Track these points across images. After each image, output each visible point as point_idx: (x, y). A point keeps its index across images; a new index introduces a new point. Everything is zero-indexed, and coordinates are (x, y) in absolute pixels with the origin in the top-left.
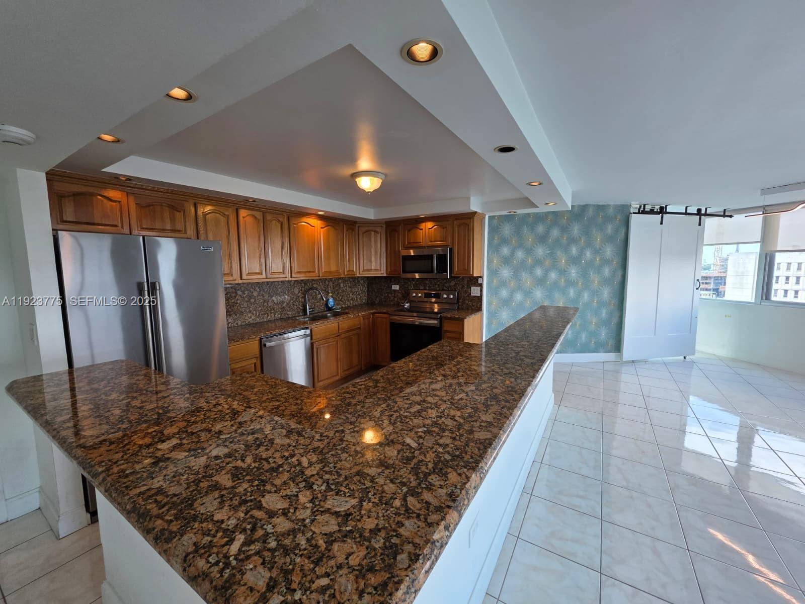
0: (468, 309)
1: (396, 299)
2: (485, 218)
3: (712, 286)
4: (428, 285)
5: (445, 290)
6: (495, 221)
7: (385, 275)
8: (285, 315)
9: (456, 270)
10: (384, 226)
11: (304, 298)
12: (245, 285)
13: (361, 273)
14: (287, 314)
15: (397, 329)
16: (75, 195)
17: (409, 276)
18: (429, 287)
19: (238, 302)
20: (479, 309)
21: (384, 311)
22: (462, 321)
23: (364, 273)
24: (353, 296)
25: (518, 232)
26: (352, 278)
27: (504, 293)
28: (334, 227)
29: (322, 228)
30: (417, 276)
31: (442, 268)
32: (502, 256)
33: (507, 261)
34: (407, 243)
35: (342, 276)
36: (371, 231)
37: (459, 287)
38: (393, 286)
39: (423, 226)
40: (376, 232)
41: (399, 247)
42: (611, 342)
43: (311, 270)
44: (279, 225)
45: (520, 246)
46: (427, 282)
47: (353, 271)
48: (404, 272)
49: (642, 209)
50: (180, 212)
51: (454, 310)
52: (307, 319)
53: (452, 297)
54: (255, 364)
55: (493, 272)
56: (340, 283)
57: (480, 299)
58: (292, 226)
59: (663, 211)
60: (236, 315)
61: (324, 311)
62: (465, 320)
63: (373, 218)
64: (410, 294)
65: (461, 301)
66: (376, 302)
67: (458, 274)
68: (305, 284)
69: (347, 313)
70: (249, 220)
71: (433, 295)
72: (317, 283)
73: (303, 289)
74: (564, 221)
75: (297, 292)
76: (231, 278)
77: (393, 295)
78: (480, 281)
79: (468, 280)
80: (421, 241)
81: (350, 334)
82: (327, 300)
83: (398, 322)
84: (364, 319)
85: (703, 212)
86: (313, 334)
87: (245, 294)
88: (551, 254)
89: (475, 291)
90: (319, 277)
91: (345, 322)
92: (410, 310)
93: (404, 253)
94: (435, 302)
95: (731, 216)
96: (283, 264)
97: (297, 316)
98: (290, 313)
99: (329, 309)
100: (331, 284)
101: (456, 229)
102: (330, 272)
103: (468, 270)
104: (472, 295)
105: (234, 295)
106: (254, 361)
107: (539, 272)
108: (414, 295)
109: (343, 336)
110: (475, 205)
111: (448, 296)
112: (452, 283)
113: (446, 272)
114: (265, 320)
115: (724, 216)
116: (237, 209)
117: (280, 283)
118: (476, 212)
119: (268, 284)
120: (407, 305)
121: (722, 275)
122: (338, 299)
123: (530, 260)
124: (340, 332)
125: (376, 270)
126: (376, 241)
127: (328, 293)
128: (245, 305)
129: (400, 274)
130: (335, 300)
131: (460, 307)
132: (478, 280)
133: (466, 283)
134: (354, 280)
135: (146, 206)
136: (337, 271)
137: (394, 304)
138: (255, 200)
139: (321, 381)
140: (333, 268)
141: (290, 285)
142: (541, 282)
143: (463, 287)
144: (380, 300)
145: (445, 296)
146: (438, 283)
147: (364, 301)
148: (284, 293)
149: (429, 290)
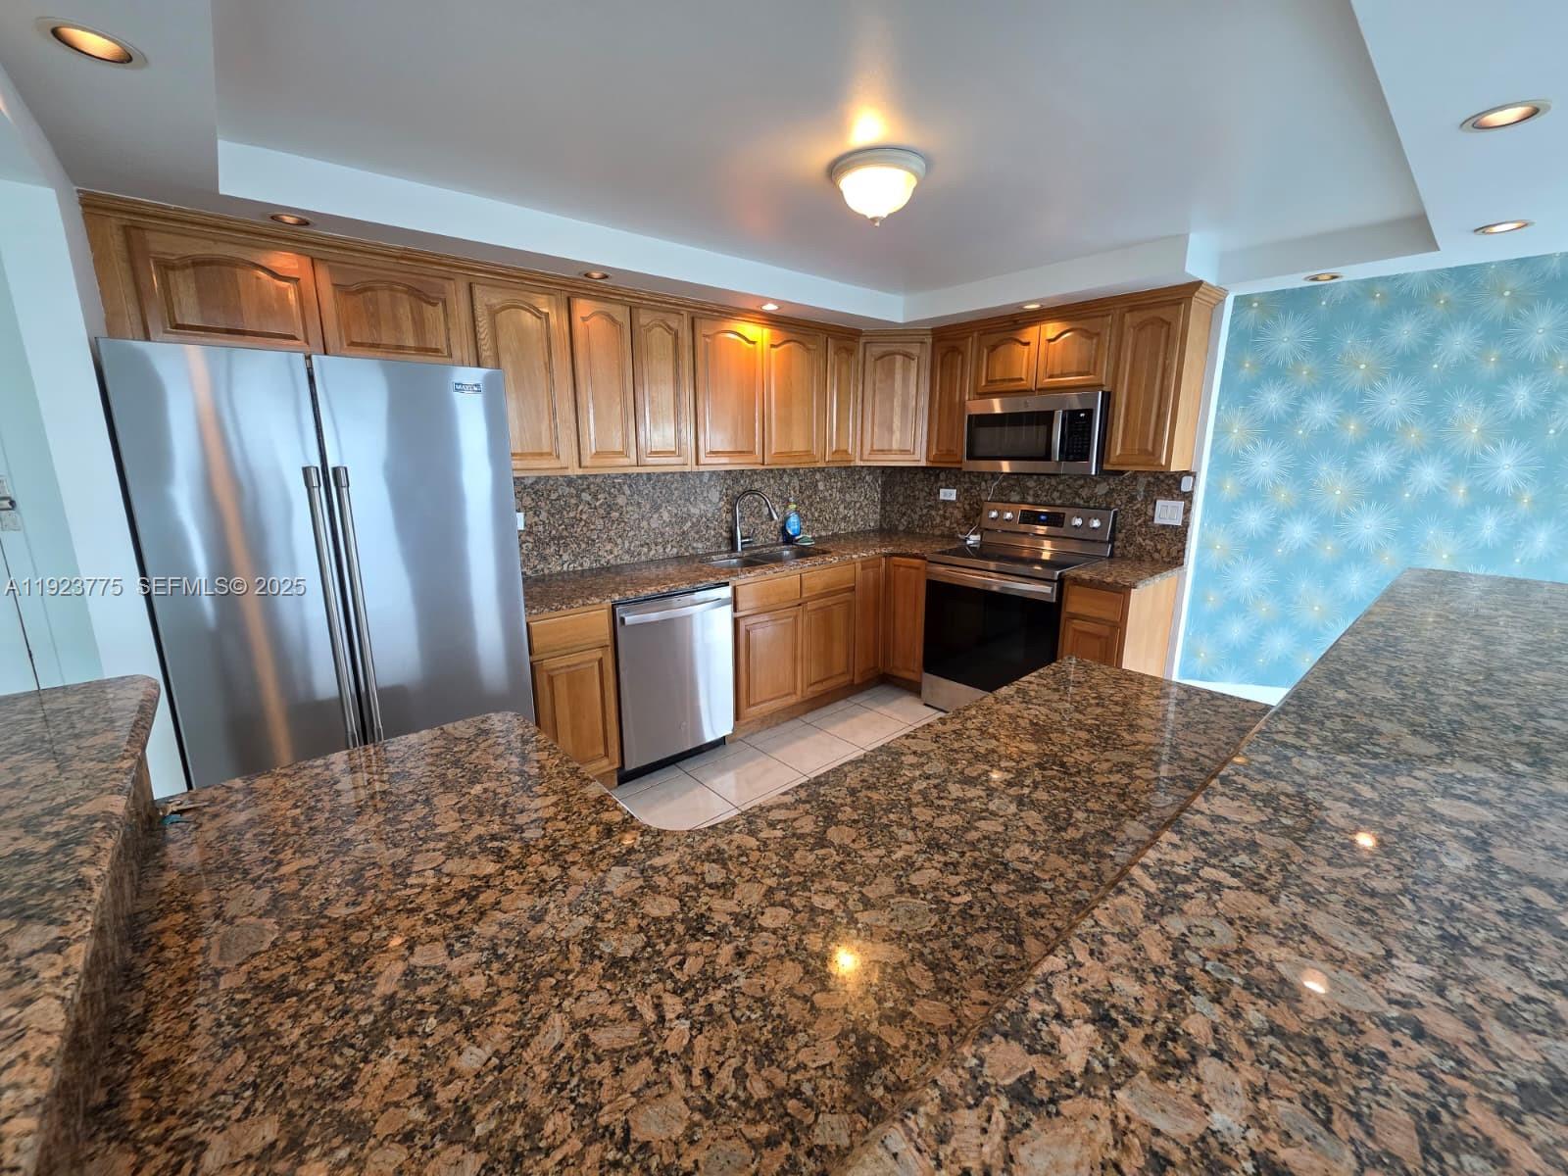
0: (1140, 559)
1: (948, 523)
2: (1222, 301)
4: (1031, 492)
5: (1077, 506)
6: (1251, 315)
7: (923, 463)
8: (686, 550)
9: (1118, 452)
10: (929, 340)
11: (732, 511)
12: (599, 480)
13: (865, 457)
14: (693, 548)
15: (942, 597)
16: (197, 263)
17: (985, 466)
18: (1036, 496)
19: (584, 517)
20: (1176, 560)
21: (916, 551)
22: (1122, 592)
23: (873, 457)
24: (846, 511)
25: (1322, 346)
26: (846, 468)
27: (1253, 520)
28: (804, 345)
29: (772, 346)
30: (1006, 466)
31: (1077, 447)
32: (1259, 416)
33: (1273, 430)
34: (984, 382)
35: (818, 465)
36: (893, 353)
37: (1120, 500)
38: (942, 491)
39: (1031, 334)
40: (908, 356)
41: (962, 395)
43: (746, 449)
44: (670, 338)
45: (1325, 384)
46: (1031, 484)
47: (846, 451)
48: (971, 456)
50: (434, 305)
51: (1100, 558)
52: (735, 561)
53: (1096, 524)
54: (600, 661)
55: (1226, 461)
56: (816, 481)
57: (1180, 533)
58: (700, 342)
60: (579, 545)
61: (777, 545)
62: (1133, 591)
64: (984, 514)
65: (1121, 536)
66: (901, 528)
67: (1122, 465)
68: (736, 481)
69: (825, 552)
70: (598, 325)
71: (1043, 517)
72: (761, 480)
73: (730, 492)
74: (1499, 306)
75: (715, 499)
76: (554, 464)
77: (941, 512)
78: (1186, 485)
79: (1149, 483)
80: (1024, 377)
81: (829, 601)
82: (786, 519)
83: (945, 580)
84: (863, 567)
86: (740, 598)
87: (597, 500)
88: (1432, 410)
89: (1167, 512)
90: (763, 464)
91: (818, 574)
92: (982, 552)
93: (976, 407)
94: (1047, 536)
96: (678, 431)
97: (715, 553)
98: (700, 545)
99: (789, 540)
100: (796, 482)
101: (1129, 339)
102: (789, 454)
103: (1155, 454)
104: (1157, 521)
105: (573, 501)
106: (599, 654)
107: (1379, 462)
108: (994, 514)
109: (810, 606)
110: (1199, 263)
111: (1086, 521)
112: (1102, 489)
113: (1086, 457)
114: (643, 558)
116: (569, 299)
117: (677, 477)
118: (1200, 283)
119: (649, 479)
120: (973, 539)
122: (810, 517)
123: (1352, 428)
124: (804, 595)
125: (903, 451)
126: (905, 380)
127: (789, 502)
128: (599, 524)
130: (802, 518)
131: (1117, 552)
132: (1180, 482)
133: (1142, 490)
134: (852, 474)
135: (359, 292)
136: (808, 453)
137: (942, 536)
138: (605, 273)
139: (754, 705)
140: (799, 445)
141: (701, 481)
142: (1381, 492)
143: (1132, 499)
144: (909, 523)
145: (1078, 522)
146: (1061, 487)
147: (872, 524)
148: (686, 500)
149: (1035, 504)
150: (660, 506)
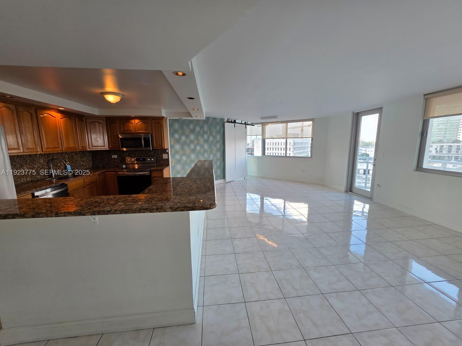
0: (162, 165)
1: (116, 163)
2: (167, 120)
3: (250, 152)
5: (148, 157)
7: (108, 149)
9: (155, 145)
10: (105, 119)
13: (90, 148)
14: (37, 178)
20: (168, 165)
21: (112, 170)
22: (162, 171)
23: (92, 148)
24: (83, 163)
25: (182, 127)
26: (83, 151)
27: (178, 157)
28: (69, 118)
29: (61, 119)
31: (147, 145)
32: (175, 139)
33: (178, 141)
34: (122, 131)
35: (76, 151)
36: (96, 122)
37: (156, 154)
38: (112, 156)
39: (133, 121)
40: (99, 123)
41: (117, 133)
42: (222, 175)
43: (57, 147)
44: (29, 115)
45: (183, 134)
46: (137, 153)
48: (122, 147)
49: (228, 121)
51: (155, 166)
55: (172, 147)
56: (73, 155)
57: (168, 160)
58: (39, 116)
59: (235, 122)
62: (164, 170)
63: (98, 115)
64: (126, 160)
65: (157, 162)
67: (156, 148)
68: (48, 156)
71: (141, 159)
72: (56, 156)
77: (113, 161)
79: (161, 151)
80: (132, 130)
81: (92, 185)
84: (98, 176)
85: (246, 123)
86: (69, 187)
88: (197, 138)
89: (165, 156)
90: (62, 151)
91: (88, 179)
93: (121, 136)
95: (254, 125)
98: (39, 177)
100: (67, 156)
101: (153, 125)
102: (69, 148)
103: (162, 145)
104: (163, 158)
107: (192, 146)
108: (129, 160)
109: (87, 187)
111: (151, 159)
112: (153, 153)
113: (150, 147)
114: (19, 183)
115: (252, 125)
118: (164, 117)
120: (124, 166)
121: (253, 148)
122: (73, 165)
123: (188, 141)
124: (85, 185)
126: (99, 128)
127: (66, 162)
129: (120, 148)
132: (166, 151)
133: (160, 153)
136: (75, 147)
138: (12, 97)
140: (72, 145)
141: (36, 157)
142: (193, 151)
143: (158, 154)
144: (103, 165)
145: (149, 160)
146: (143, 153)
147: (90, 166)
148: (32, 163)
149: (138, 157)
150: (23, 165)
